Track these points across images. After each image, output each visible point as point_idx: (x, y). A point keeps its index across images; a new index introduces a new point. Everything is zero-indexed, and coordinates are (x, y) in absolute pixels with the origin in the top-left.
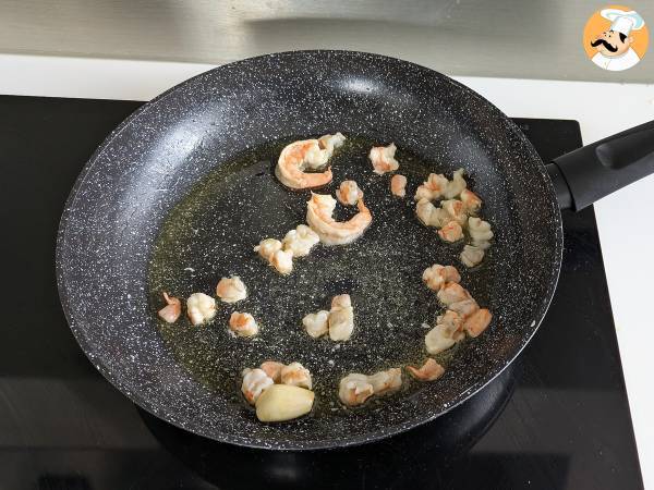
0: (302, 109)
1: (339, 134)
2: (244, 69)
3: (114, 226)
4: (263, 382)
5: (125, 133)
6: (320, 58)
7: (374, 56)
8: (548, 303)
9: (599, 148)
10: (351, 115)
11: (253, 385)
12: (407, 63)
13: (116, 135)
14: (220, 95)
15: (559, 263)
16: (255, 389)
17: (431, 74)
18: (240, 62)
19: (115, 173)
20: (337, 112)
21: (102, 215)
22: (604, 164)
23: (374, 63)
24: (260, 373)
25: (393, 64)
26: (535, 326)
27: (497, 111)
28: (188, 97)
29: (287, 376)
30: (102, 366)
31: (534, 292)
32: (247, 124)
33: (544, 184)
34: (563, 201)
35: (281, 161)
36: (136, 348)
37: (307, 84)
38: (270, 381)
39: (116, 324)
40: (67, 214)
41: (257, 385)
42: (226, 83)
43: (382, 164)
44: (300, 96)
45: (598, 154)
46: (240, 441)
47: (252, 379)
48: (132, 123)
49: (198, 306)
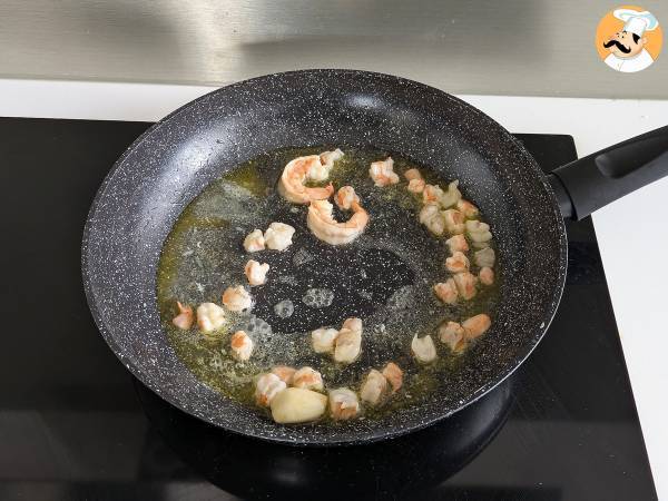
0: (302, 127)
1: (338, 150)
2: (249, 88)
3: (130, 238)
4: (277, 385)
5: (140, 150)
6: (321, 77)
7: (374, 74)
8: (556, 305)
9: (599, 157)
10: (349, 132)
11: (267, 389)
12: (404, 80)
13: (132, 151)
14: (226, 115)
15: (564, 267)
16: (269, 392)
17: (430, 90)
18: (245, 82)
19: (130, 187)
20: (335, 130)
21: (119, 228)
22: (604, 173)
23: (373, 81)
24: (274, 377)
25: (391, 81)
26: (545, 328)
27: (495, 125)
28: (197, 116)
29: (299, 380)
30: (132, 365)
31: (539, 298)
32: (251, 142)
33: (545, 193)
34: (564, 210)
35: (285, 176)
36: (155, 353)
37: (308, 102)
38: (283, 385)
39: (135, 330)
40: (90, 225)
41: (271, 389)
42: (231, 101)
43: (383, 177)
44: (300, 114)
45: (598, 164)
46: (266, 434)
47: (266, 383)
48: (145, 140)
49: (209, 315)
